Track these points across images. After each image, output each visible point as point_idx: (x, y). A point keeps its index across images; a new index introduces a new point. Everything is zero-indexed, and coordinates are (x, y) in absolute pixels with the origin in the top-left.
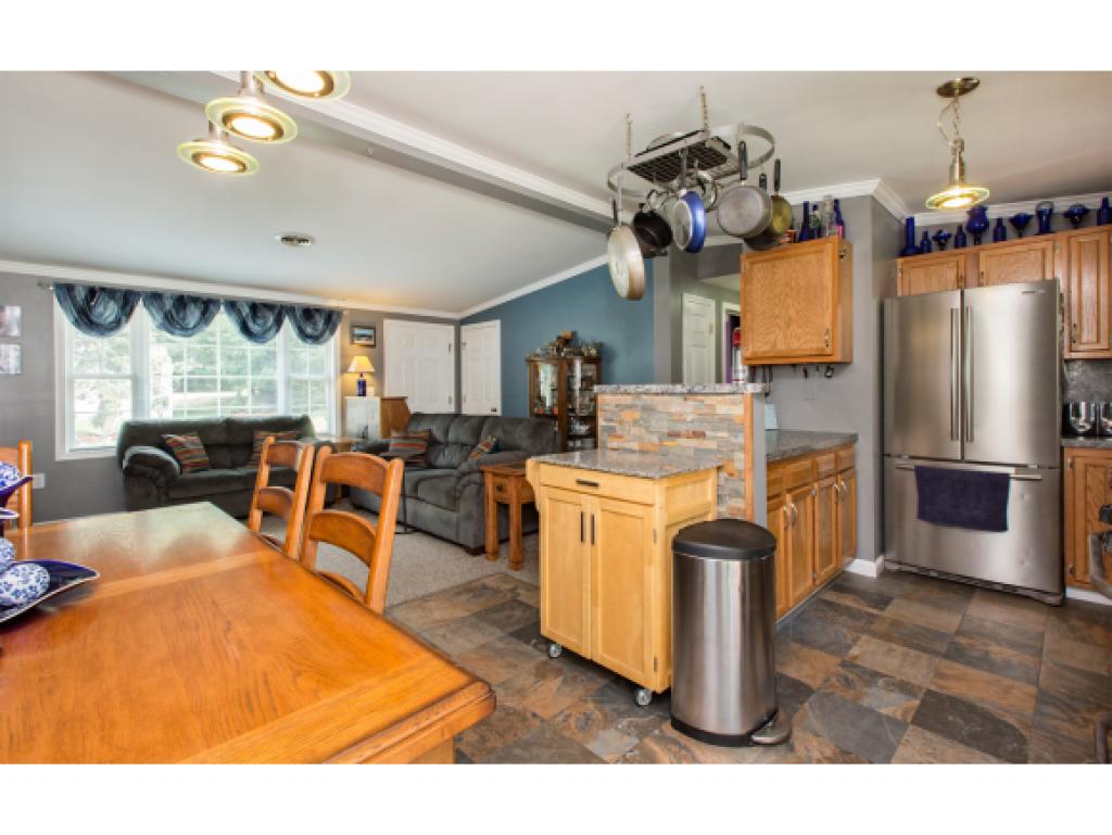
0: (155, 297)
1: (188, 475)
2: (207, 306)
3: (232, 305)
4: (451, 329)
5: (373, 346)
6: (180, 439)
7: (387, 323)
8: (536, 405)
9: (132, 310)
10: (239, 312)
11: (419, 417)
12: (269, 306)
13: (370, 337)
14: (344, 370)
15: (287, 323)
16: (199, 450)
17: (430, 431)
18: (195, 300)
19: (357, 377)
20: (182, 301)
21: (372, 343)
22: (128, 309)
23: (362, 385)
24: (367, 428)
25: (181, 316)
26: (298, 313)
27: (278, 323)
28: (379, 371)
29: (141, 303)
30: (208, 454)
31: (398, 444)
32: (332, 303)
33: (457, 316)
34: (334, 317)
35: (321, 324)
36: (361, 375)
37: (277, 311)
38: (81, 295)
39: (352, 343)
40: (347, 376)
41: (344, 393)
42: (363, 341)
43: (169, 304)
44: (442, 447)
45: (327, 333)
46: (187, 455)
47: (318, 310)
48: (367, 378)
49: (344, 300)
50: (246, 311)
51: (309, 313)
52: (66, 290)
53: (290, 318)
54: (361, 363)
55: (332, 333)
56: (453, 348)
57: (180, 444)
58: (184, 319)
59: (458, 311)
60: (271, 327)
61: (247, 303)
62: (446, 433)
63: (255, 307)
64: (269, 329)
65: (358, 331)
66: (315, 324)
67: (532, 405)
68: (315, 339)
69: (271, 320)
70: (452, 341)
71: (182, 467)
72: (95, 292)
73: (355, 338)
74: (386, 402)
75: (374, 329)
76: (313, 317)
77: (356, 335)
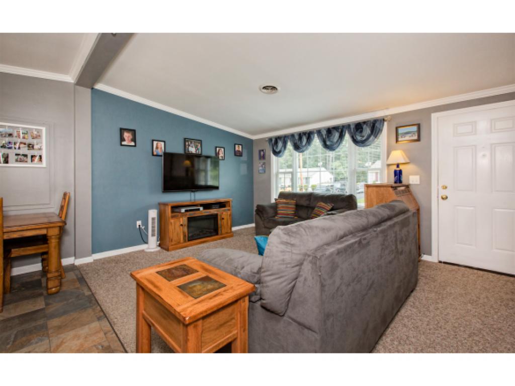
0: (292, 136)
2: (309, 135)
3: (319, 132)
5: (417, 140)
7: (434, 116)
9: (286, 144)
10: (322, 135)
12: (336, 128)
13: (414, 132)
15: (347, 137)
18: (305, 134)
19: (395, 168)
20: (300, 136)
21: (415, 137)
23: (399, 173)
25: (300, 142)
26: (353, 128)
27: (342, 137)
29: (289, 140)
34: (377, 125)
35: (367, 131)
36: (398, 166)
37: (340, 130)
38: (274, 141)
39: (397, 141)
42: (408, 138)
43: (297, 138)
45: (373, 137)
47: (366, 123)
48: (403, 167)
49: (387, 109)
50: (325, 134)
51: (359, 126)
52: (271, 140)
53: (348, 131)
55: (376, 135)
58: (301, 144)
60: (338, 141)
61: (325, 129)
63: (329, 131)
64: (336, 142)
65: (402, 130)
68: (363, 143)
69: (337, 136)
72: (277, 139)
73: (400, 137)
74: (370, 189)
75: (419, 126)
76: (362, 128)
77: (402, 134)
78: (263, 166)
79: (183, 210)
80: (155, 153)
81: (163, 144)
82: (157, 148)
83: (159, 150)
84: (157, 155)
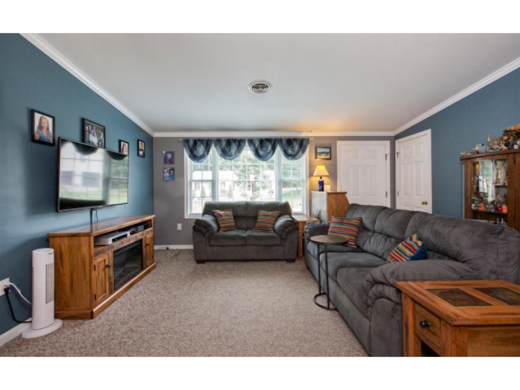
0: (218, 141)
1: (221, 233)
2: (240, 143)
3: (251, 141)
4: (388, 143)
5: (330, 159)
6: (221, 212)
7: (339, 143)
8: (473, 201)
9: (209, 149)
10: (254, 145)
11: (355, 206)
12: (269, 140)
13: (327, 153)
14: (311, 175)
15: (278, 149)
16: (231, 219)
17: (361, 220)
18: (234, 140)
19: (318, 179)
20: (229, 142)
21: (328, 157)
22: (208, 149)
23: (321, 184)
24: (320, 212)
25: (229, 149)
26: (284, 142)
27: (274, 149)
28: (333, 175)
29: (213, 145)
30: (235, 222)
31: (335, 227)
32: (304, 135)
33: (392, 134)
34: (304, 143)
35: (296, 147)
36: (321, 178)
37: (272, 142)
38: (191, 142)
39: (316, 157)
40: (313, 178)
41: (311, 189)
42: (323, 156)
43: (224, 144)
44: (370, 234)
45: (301, 152)
46: (223, 222)
47: (295, 139)
48: (324, 179)
49: (311, 131)
50: (257, 144)
51: (290, 142)
52: (186, 141)
53: (280, 145)
54: (321, 169)
55: (303, 152)
56: (389, 157)
57: (220, 215)
58: (229, 151)
59: (392, 130)
60: (270, 152)
61: (258, 139)
62: (374, 222)
63: (262, 141)
64: (269, 153)
65: (319, 150)
66: (293, 148)
67: (469, 201)
68: (293, 156)
69: (270, 147)
70: (388, 152)
71: (219, 228)
72: (196, 142)
73: (318, 154)
74: (331, 196)
75: (330, 148)
76: (292, 144)
77: (319, 153)
78: (172, 172)
79: (110, 241)
80: (37, 137)
81: (50, 120)
82: (40, 127)
83: (44, 131)
84: (41, 142)
